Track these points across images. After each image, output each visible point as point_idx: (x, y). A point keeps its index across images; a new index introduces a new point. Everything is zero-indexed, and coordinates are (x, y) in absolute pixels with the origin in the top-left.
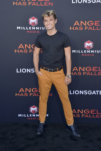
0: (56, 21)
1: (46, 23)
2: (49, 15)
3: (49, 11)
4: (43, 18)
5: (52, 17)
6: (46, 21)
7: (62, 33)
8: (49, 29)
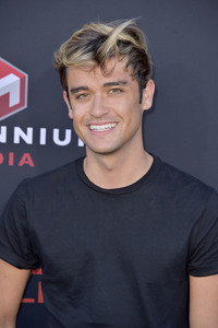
0: (150, 90)
1: (79, 110)
2: (99, 59)
3: (104, 28)
4: (63, 70)
5: (119, 68)
6: (83, 92)
7: (186, 178)
8: (104, 146)
